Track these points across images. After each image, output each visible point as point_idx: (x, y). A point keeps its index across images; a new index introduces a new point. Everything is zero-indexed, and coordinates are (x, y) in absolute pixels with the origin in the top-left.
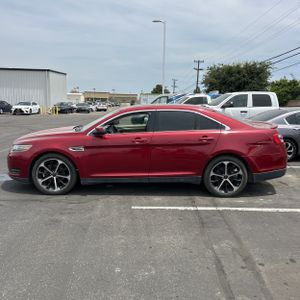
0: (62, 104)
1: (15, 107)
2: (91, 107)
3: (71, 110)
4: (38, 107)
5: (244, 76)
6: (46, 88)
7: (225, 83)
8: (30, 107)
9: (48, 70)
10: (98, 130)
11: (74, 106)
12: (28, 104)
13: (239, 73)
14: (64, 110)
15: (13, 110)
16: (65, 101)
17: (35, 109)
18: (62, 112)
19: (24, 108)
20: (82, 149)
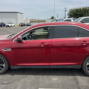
0: (22, 23)
1: (7, 25)
2: (31, 24)
3: (25, 25)
4: (14, 24)
5: (82, 12)
6: (16, 18)
7: (75, 15)
8: (11, 24)
9: (17, 12)
11: (26, 24)
12: (11, 23)
13: (80, 11)
14: (22, 25)
15: (6, 25)
16: (23, 22)
17: (13, 25)
18: (22, 26)
19: (9, 25)
20: (10, 50)
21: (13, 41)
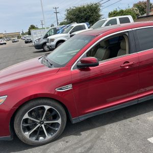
10: (82, 61)
13: (85, 10)
20: (70, 87)
21: (72, 69)
